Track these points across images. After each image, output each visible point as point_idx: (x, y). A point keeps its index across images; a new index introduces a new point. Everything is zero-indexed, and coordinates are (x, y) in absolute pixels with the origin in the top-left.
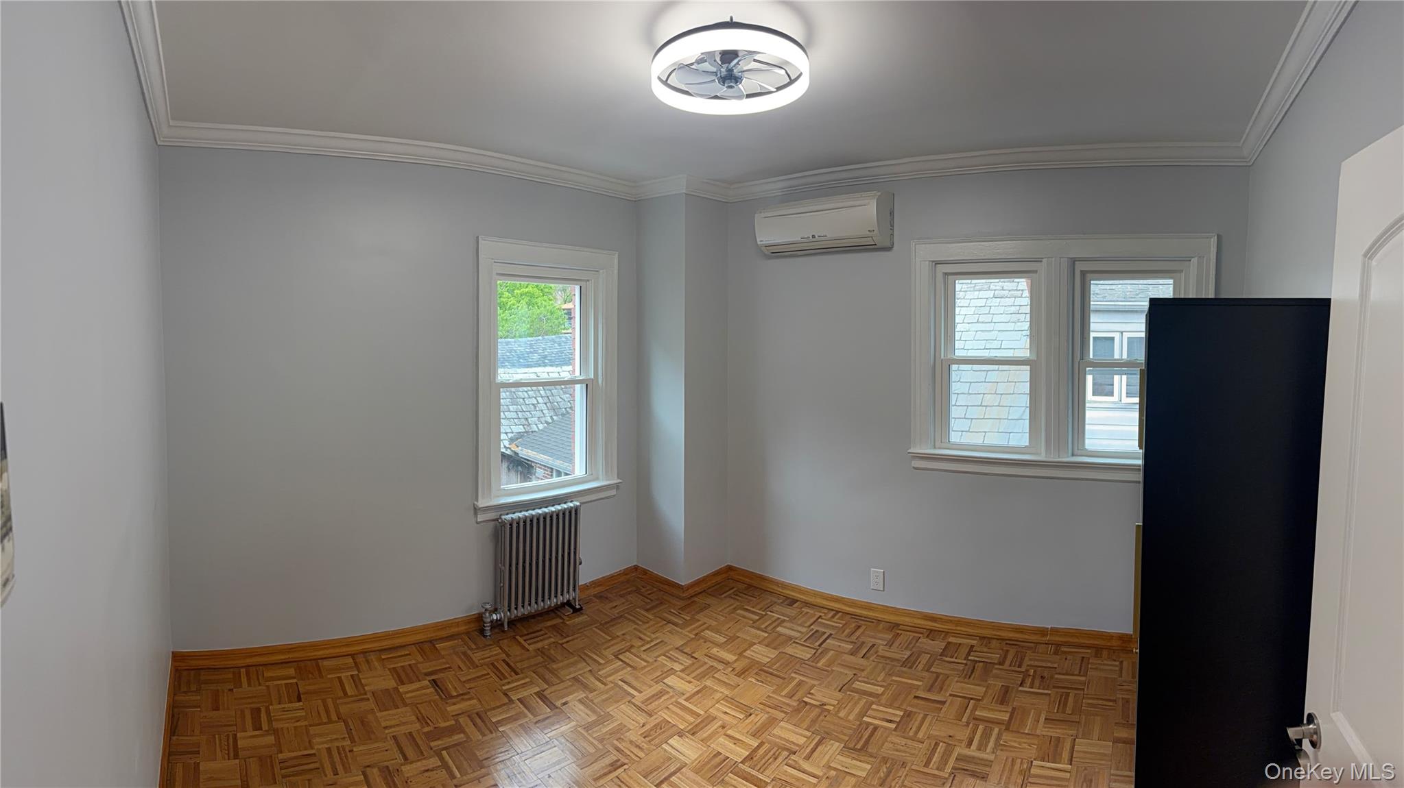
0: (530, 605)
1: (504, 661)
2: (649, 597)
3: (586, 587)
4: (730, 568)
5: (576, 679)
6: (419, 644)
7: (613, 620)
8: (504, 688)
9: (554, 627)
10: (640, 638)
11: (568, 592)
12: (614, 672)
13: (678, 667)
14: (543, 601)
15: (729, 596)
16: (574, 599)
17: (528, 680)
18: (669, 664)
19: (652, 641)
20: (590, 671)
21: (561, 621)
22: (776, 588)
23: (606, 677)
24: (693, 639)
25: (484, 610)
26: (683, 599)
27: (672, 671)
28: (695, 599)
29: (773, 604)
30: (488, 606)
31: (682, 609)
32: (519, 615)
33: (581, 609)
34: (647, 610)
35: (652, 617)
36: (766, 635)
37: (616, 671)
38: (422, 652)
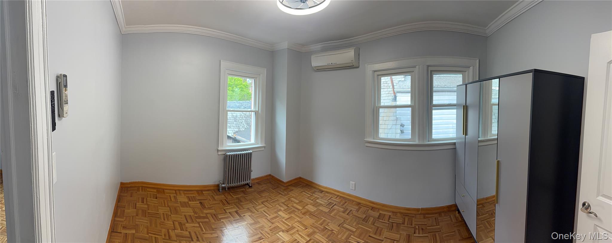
0: (235, 183)
1: (225, 200)
2: (274, 185)
3: (253, 180)
4: (300, 178)
5: (248, 208)
6: (197, 191)
7: (262, 191)
8: (224, 208)
9: (242, 191)
10: (271, 198)
11: (248, 180)
12: (261, 208)
13: (282, 209)
14: (239, 182)
15: (300, 187)
16: (250, 183)
17: (232, 207)
18: (280, 207)
19: (274, 199)
20: (253, 207)
21: (245, 189)
22: (316, 186)
23: (258, 209)
24: (287, 200)
25: (219, 183)
26: (284, 187)
27: (280, 210)
28: (289, 187)
29: (316, 192)
30: (221, 182)
31: (285, 190)
32: (231, 186)
33: (251, 186)
34: (273, 189)
35: (275, 192)
36: (313, 202)
37: (262, 208)
38: (198, 193)
